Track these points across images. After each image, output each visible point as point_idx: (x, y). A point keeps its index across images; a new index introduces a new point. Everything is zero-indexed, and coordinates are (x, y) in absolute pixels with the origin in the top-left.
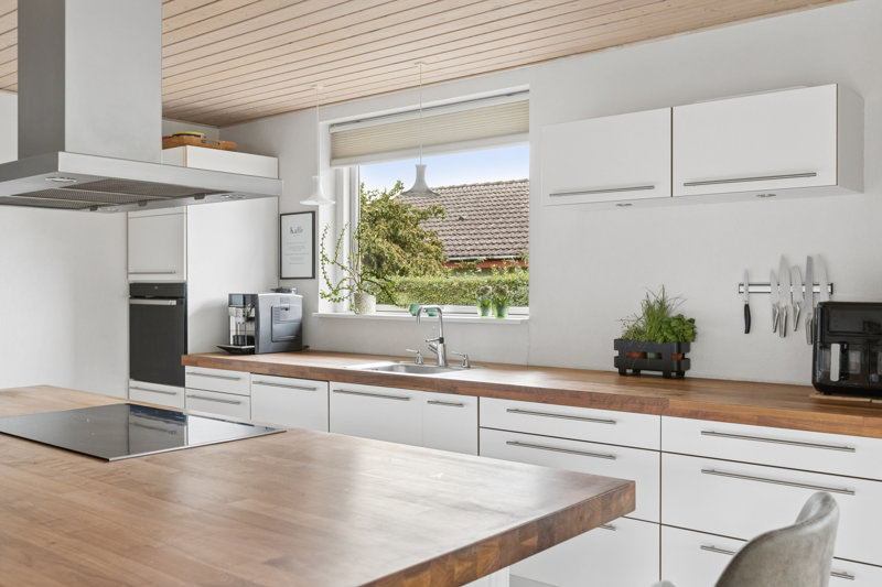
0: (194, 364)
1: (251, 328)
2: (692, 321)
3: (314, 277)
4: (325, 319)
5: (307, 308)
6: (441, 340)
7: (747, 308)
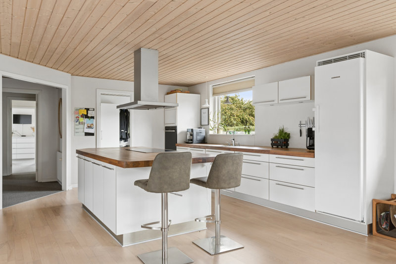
0: (178, 146)
1: (192, 137)
2: (289, 134)
3: (208, 124)
4: (211, 135)
5: (206, 133)
6: (234, 140)
7: (301, 130)
